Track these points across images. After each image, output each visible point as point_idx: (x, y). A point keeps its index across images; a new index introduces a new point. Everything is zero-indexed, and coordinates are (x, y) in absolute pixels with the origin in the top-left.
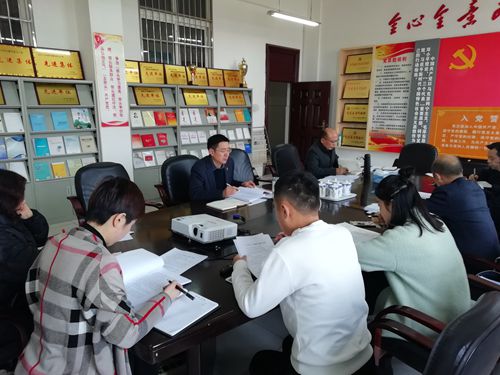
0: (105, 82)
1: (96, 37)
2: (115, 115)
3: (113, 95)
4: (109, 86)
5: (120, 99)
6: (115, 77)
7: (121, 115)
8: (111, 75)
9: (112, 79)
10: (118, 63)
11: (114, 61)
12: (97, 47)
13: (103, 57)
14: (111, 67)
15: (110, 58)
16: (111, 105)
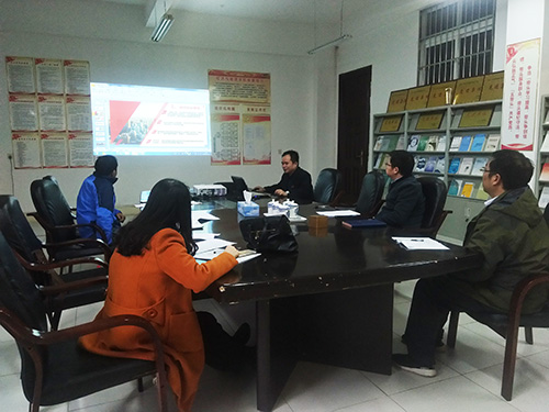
0: (512, 99)
1: (509, 50)
2: (517, 136)
3: (519, 113)
4: (515, 102)
5: (526, 117)
6: (524, 91)
7: (525, 137)
8: (520, 89)
9: (520, 94)
10: (529, 73)
11: (526, 71)
12: (509, 60)
13: (514, 71)
14: (521, 79)
15: (521, 69)
16: (514, 125)
